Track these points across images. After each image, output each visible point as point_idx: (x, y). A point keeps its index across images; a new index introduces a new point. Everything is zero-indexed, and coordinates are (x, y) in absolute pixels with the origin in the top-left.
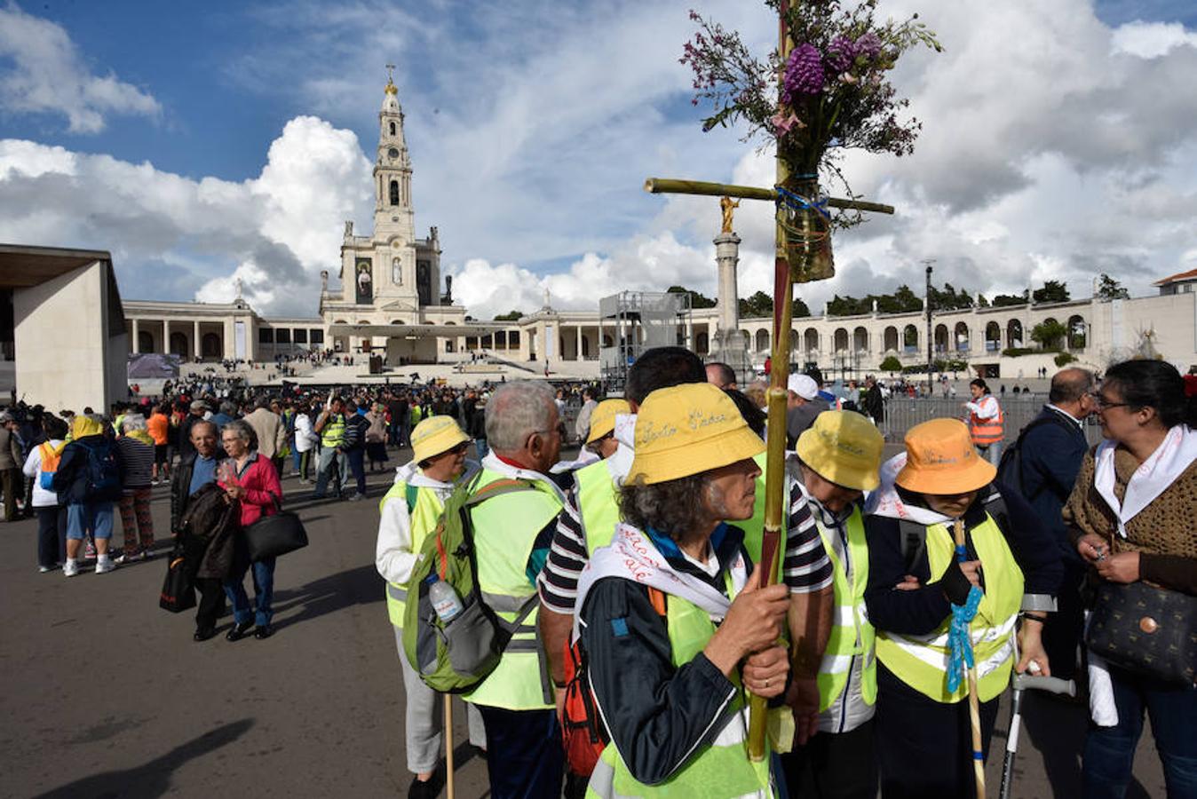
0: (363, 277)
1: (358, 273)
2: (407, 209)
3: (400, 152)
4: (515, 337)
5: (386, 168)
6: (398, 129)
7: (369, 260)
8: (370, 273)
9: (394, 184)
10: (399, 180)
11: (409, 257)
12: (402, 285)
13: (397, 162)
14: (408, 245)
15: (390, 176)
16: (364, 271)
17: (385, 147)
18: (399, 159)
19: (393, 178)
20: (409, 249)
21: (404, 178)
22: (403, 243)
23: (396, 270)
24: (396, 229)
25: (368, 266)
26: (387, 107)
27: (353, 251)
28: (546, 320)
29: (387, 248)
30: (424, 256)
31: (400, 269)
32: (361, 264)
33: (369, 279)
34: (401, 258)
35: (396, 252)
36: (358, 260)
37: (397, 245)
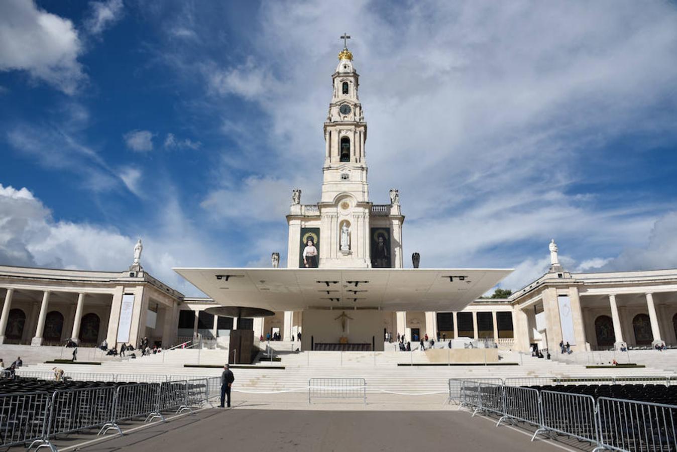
0: (309, 250)
1: (303, 246)
2: (359, 165)
3: (352, 107)
4: (506, 321)
5: (336, 124)
6: (352, 87)
7: (317, 231)
8: (317, 246)
9: (345, 141)
10: (351, 135)
11: (361, 220)
12: (350, 253)
13: (350, 118)
14: (359, 205)
15: (340, 132)
16: (310, 243)
17: (336, 105)
18: (352, 114)
19: (343, 134)
20: (361, 209)
21: (355, 132)
22: (352, 203)
23: (345, 237)
24: (345, 187)
25: (315, 237)
26: (341, 69)
27: (298, 222)
28: (557, 287)
29: (333, 210)
30: (381, 223)
31: (349, 235)
32: (307, 235)
33: (316, 253)
34: (351, 220)
35: (343, 214)
36: (304, 231)
37: (345, 206)
